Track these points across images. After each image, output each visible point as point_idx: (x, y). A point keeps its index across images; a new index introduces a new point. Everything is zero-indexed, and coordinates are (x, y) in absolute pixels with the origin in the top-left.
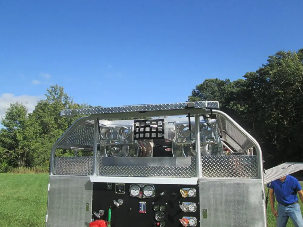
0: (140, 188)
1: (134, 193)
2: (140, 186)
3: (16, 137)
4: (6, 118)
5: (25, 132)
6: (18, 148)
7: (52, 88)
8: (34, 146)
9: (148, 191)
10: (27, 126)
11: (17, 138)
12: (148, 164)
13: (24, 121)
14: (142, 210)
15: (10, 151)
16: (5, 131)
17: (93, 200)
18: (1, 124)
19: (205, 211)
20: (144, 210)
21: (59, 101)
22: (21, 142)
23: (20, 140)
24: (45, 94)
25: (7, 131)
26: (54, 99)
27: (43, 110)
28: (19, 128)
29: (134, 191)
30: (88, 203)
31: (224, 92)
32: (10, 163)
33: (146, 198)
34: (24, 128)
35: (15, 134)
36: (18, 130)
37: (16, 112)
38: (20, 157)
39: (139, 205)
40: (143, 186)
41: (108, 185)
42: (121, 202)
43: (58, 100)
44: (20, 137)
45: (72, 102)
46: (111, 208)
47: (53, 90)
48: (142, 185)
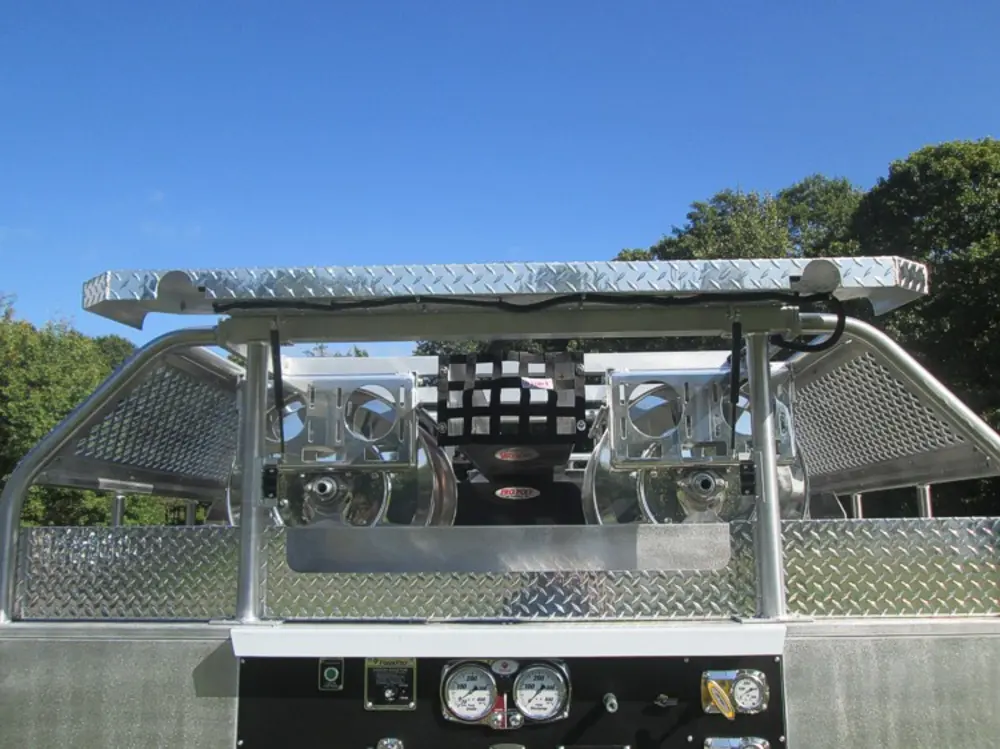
0: (496, 676)
1: (467, 703)
2: (496, 668)
9: (538, 693)
12: (503, 558)
29: (462, 693)
41: (324, 667)
48: (505, 666)
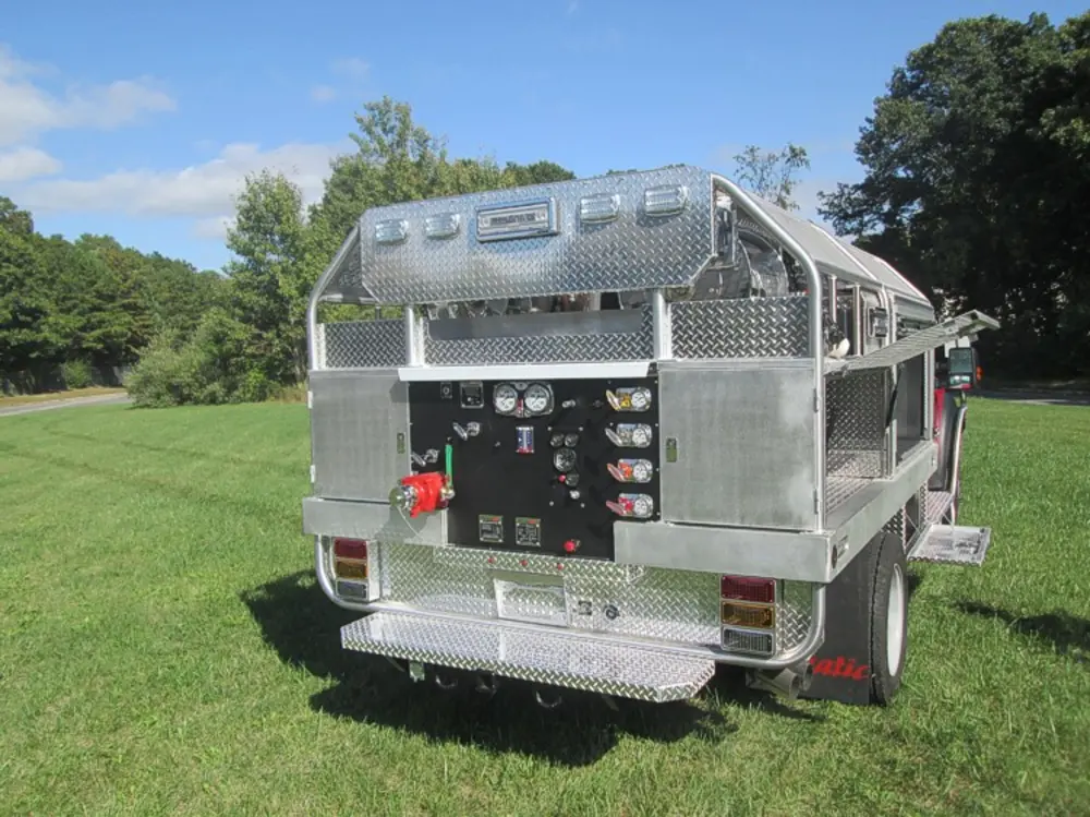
0: (517, 391)
1: (504, 404)
2: (517, 386)
3: (278, 287)
4: (238, 229)
5: (301, 271)
6: (289, 323)
7: (372, 109)
8: (336, 314)
9: (537, 399)
10: (305, 250)
11: (280, 291)
13: (294, 232)
14: (525, 445)
15: (265, 335)
16: (241, 271)
17: (412, 427)
18: (228, 247)
19: (671, 444)
20: (529, 446)
21: (399, 157)
22: (294, 302)
23: (291, 297)
24: (351, 136)
25: (247, 269)
26: (382, 150)
27: (351, 191)
28: (283, 258)
29: (502, 399)
30: (400, 434)
31: (1020, 69)
32: (270, 370)
33: (533, 417)
34: (298, 254)
35: (273, 277)
36: (280, 263)
37: (266, 206)
38: (296, 350)
39: (517, 434)
40: (525, 386)
41: (444, 386)
42: (476, 428)
43: (396, 154)
44: (290, 285)
45: (443, 156)
46: (450, 443)
47: (374, 117)
48: (521, 385)
